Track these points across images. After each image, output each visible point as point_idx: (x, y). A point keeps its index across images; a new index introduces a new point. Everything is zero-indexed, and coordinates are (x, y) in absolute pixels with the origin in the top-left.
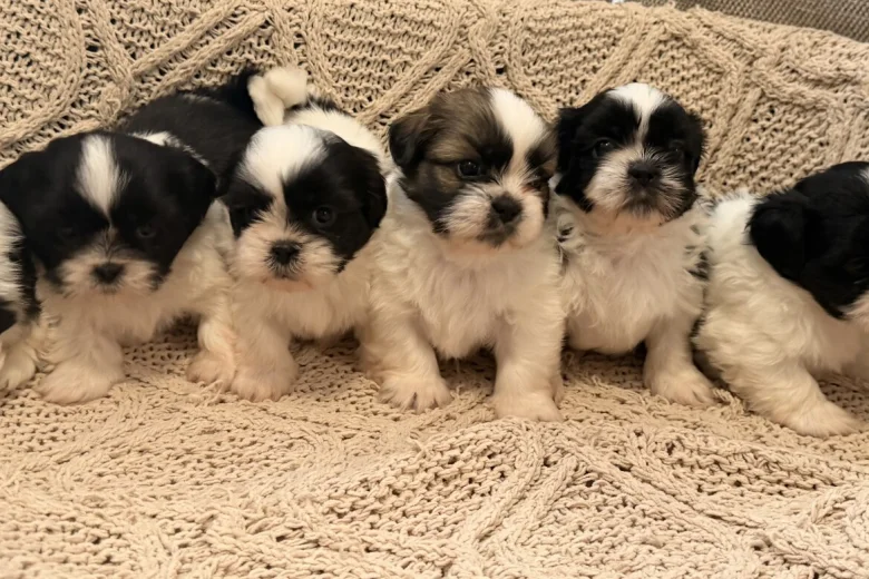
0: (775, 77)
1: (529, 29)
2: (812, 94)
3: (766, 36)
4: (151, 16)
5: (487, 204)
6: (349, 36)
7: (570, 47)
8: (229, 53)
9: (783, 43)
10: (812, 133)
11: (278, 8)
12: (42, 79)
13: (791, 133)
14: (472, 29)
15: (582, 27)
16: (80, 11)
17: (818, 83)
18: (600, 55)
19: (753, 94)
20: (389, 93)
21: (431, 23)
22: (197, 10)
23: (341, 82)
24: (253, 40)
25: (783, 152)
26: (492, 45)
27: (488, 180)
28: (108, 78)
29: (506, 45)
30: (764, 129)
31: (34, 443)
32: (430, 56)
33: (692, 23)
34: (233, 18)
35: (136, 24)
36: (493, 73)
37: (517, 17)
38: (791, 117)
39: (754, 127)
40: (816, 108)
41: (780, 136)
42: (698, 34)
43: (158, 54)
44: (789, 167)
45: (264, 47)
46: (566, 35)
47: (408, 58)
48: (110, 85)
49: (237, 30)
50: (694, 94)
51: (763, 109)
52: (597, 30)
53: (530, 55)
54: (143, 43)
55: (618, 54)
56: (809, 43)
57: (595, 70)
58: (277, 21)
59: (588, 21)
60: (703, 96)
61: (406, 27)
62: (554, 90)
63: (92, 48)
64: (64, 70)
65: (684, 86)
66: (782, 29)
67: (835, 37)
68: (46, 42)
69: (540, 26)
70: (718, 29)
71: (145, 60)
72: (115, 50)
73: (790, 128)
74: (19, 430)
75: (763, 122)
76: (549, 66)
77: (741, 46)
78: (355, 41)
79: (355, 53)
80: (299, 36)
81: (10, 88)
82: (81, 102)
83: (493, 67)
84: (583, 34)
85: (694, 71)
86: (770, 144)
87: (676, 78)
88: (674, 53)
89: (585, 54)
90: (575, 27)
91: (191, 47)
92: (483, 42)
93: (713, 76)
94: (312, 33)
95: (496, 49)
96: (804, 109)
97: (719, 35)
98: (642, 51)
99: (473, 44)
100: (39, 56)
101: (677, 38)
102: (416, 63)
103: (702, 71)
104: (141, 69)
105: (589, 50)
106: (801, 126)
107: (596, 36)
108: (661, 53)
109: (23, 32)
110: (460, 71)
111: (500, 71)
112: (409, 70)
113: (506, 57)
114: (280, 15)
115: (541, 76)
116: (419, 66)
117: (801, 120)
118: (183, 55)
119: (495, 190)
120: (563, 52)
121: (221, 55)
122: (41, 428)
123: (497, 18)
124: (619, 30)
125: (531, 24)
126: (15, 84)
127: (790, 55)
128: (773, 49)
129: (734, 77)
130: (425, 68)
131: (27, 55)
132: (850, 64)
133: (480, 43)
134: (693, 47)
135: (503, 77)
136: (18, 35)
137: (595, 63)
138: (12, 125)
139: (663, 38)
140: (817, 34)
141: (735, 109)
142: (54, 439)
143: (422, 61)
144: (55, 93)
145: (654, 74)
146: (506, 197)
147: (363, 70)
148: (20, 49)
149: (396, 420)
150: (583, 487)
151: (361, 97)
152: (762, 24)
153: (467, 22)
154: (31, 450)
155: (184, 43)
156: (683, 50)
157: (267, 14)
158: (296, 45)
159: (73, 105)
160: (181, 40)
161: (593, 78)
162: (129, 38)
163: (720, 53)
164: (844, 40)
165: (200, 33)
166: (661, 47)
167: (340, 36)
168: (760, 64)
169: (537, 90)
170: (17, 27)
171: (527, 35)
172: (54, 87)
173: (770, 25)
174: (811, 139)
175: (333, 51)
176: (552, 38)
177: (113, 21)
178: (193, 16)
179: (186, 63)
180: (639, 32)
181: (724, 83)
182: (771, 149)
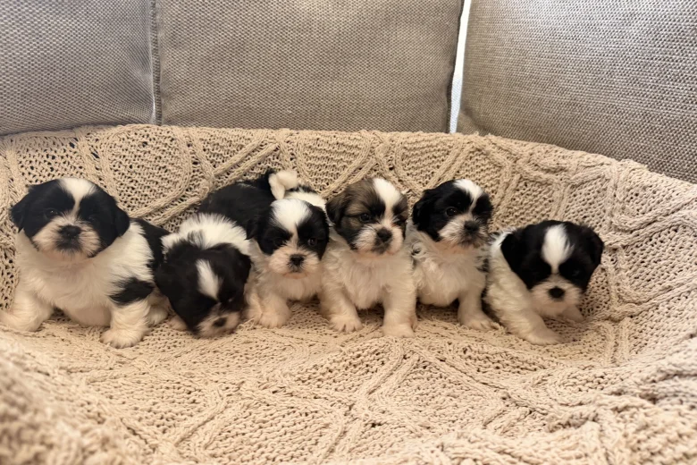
0: (527, 168)
1: (405, 148)
2: (545, 176)
3: (523, 148)
4: (222, 147)
5: (375, 234)
6: (316, 154)
7: (426, 156)
8: (260, 164)
9: (531, 151)
10: (545, 196)
11: (282, 141)
12: (172, 178)
13: (535, 196)
14: (376, 149)
15: (431, 146)
16: (189, 146)
17: (548, 171)
18: (440, 159)
19: (517, 177)
20: (336, 181)
21: (356, 146)
22: (243, 144)
23: (314, 176)
24: (271, 157)
25: (531, 205)
26: (387, 156)
27: (375, 222)
28: (203, 177)
29: (394, 156)
30: (522, 194)
31: (166, 348)
32: (356, 163)
33: (486, 142)
34: (261, 147)
35: (215, 151)
36: (388, 170)
37: (399, 142)
38: (535, 188)
39: (517, 193)
40: (547, 183)
41: (530, 197)
42: (489, 148)
43: (226, 165)
44: (534, 213)
45: (276, 160)
46: (424, 150)
47: (345, 164)
48: (204, 181)
49: (263, 152)
50: (488, 177)
51: (521, 184)
52: (439, 147)
53: (406, 161)
54: (219, 160)
55: (450, 158)
56: (544, 151)
57: (438, 167)
58: (282, 147)
59: (434, 143)
60: (492, 179)
61: (344, 149)
62: (418, 177)
63: (195, 163)
64: (182, 174)
65: (482, 174)
66: (531, 144)
67: (557, 148)
68: (173, 161)
69: (410, 146)
70: (499, 145)
71: (220, 169)
72: (206, 164)
73: (535, 193)
74: (159, 342)
75: (521, 191)
76: (415, 166)
77: (511, 153)
78: (320, 156)
79: (319, 162)
80: (293, 154)
81: (157, 183)
82: (191, 189)
83: (387, 167)
84: (432, 149)
85: (488, 166)
86: (525, 202)
87: (479, 170)
88: (478, 157)
89: (433, 159)
90: (428, 146)
91: (241, 161)
92: (382, 155)
93: (497, 168)
94: (299, 153)
95: (389, 158)
96: (541, 184)
97: (500, 148)
98: (462, 157)
99: (377, 156)
100: (170, 168)
101: (479, 150)
102: (349, 166)
103: (491, 166)
104: (218, 172)
105: (435, 157)
106: (540, 192)
107: (439, 150)
108: (471, 158)
109: (163, 156)
110: (371, 169)
111: (391, 169)
112: (346, 170)
113: (393, 162)
114: (283, 145)
115: (411, 171)
116: (351, 168)
117: (540, 190)
118: (237, 165)
119: (378, 226)
120: (422, 158)
121: (256, 165)
122: (170, 341)
123: (389, 143)
124: (450, 147)
125: (406, 145)
126: (159, 181)
127: (534, 157)
128: (526, 154)
129: (507, 169)
130: (354, 169)
131: (164, 168)
132: (564, 161)
133: (380, 155)
134: (487, 154)
135: (393, 171)
136: (160, 158)
137: (438, 164)
138: (158, 200)
139: (472, 150)
140: (548, 146)
141: (508, 184)
142: (175, 346)
143: (352, 165)
144: (178, 185)
145: (468, 168)
146: (384, 230)
147: (324, 170)
148: (161, 165)
149: (336, 337)
150: (422, 369)
151: (324, 183)
152: (521, 142)
153: (374, 145)
154: (164, 351)
155: (238, 159)
156: (482, 156)
157: (277, 144)
158: (291, 159)
159: (187, 190)
160: (236, 158)
161: (437, 171)
162: (212, 158)
163: (500, 157)
164: (561, 149)
165: (245, 154)
166: (471, 155)
167: (312, 154)
168: (520, 162)
169: (409, 178)
170: (159, 154)
171: (404, 150)
172: (178, 182)
173: (525, 143)
174: (545, 199)
175: (309, 161)
176: (417, 152)
177: (205, 150)
178: (242, 147)
179: (239, 169)
180: (460, 147)
181: (502, 171)
182: (526, 204)
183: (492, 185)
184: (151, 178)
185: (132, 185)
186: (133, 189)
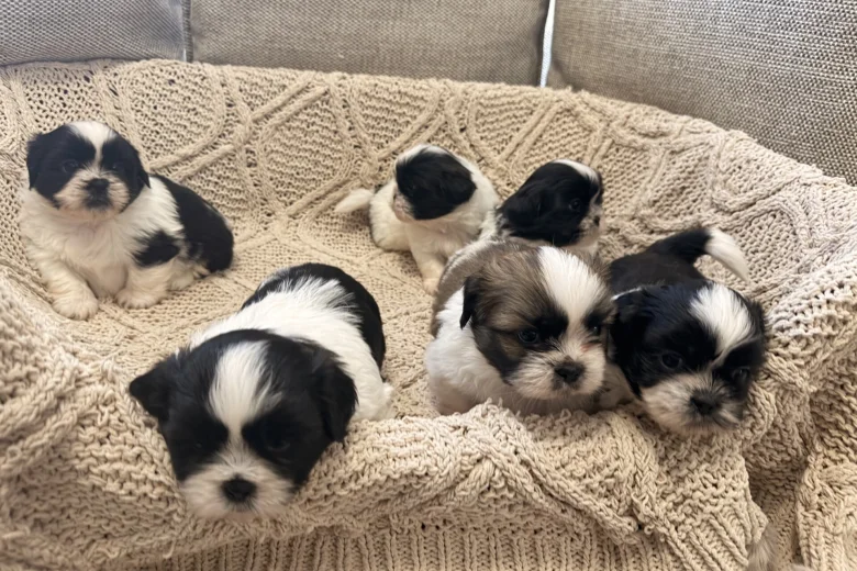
0: (622, 132)
1: (481, 104)
2: (641, 141)
3: (619, 109)
4: (261, 87)
6: (374, 103)
7: (505, 115)
8: (306, 109)
9: (628, 113)
10: (640, 163)
11: (333, 84)
12: (202, 122)
13: (627, 163)
14: (447, 103)
15: (513, 103)
16: (223, 85)
17: (646, 135)
18: (521, 120)
19: (608, 142)
20: (398, 139)
21: (422, 98)
22: (287, 83)
23: (371, 131)
24: (319, 102)
25: (622, 173)
26: (458, 113)
28: (238, 122)
29: (466, 113)
30: (611, 160)
32: (422, 118)
33: (577, 101)
34: (306, 89)
35: (254, 92)
36: (458, 131)
37: (473, 96)
38: (628, 154)
39: (606, 160)
40: (643, 149)
41: (621, 164)
42: (580, 108)
43: (266, 108)
44: (625, 180)
45: (325, 106)
46: (503, 108)
47: (409, 119)
48: (239, 125)
49: (310, 96)
50: (574, 143)
51: (613, 150)
52: (522, 105)
53: (481, 120)
54: (257, 102)
55: (532, 120)
56: (642, 113)
57: (518, 129)
58: (332, 91)
59: (517, 99)
60: (579, 144)
61: (408, 100)
62: (493, 142)
63: (230, 105)
64: (214, 117)
65: (569, 139)
66: (629, 105)
67: (658, 111)
68: (205, 102)
69: (487, 102)
70: (591, 105)
71: (258, 112)
72: (241, 106)
73: (627, 160)
75: (611, 157)
76: (491, 127)
77: (604, 115)
78: (378, 106)
79: (378, 114)
80: (345, 101)
81: (185, 127)
82: (224, 135)
83: (458, 128)
84: (513, 107)
85: (576, 130)
86: (615, 169)
87: (565, 134)
88: (566, 119)
89: (514, 120)
90: (509, 103)
91: (284, 105)
92: (453, 111)
93: (586, 133)
94: (353, 100)
95: (461, 116)
96: (636, 150)
97: (593, 109)
98: (548, 117)
99: (447, 112)
100: (200, 110)
101: (568, 111)
102: (414, 122)
103: (581, 129)
104: (257, 116)
105: (516, 117)
106: (634, 159)
107: (522, 108)
108: (558, 119)
109: (192, 97)
110: (440, 129)
111: (462, 130)
112: (410, 126)
113: (465, 121)
114: (334, 89)
115: (486, 133)
116: (415, 125)
117: (634, 156)
118: (279, 109)
120: (501, 118)
121: (301, 110)
123: (461, 96)
124: (535, 105)
125: (482, 101)
126: (188, 124)
127: (632, 119)
128: (622, 117)
129: (598, 133)
130: (418, 126)
131: (194, 109)
132: (665, 125)
133: (451, 112)
134: (577, 116)
135: (464, 134)
136: (189, 98)
137: (519, 126)
138: (187, 147)
139: (560, 110)
140: (648, 108)
141: (597, 150)
143: (417, 121)
144: (209, 130)
145: (552, 132)
147: (383, 124)
148: (190, 106)
151: (383, 141)
152: (618, 102)
153: (444, 98)
155: (280, 103)
156: (571, 118)
157: (326, 87)
158: (344, 107)
159: (220, 137)
160: (278, 100)
161: (516, 134)
162: (250, 99)
163: (591, 119)
164: (663, 112)
165: (288, 96)
166: (558, 116)
167: (369, 103)
168: (614, 125)
169: (483, 142)
170: (189, 94)
171: (479, 107)
172: (208, 127)
173: (623, 103)
174: (639, 166)
175: (366, 112)
176: (495, 110)
177: (241, 90)
178: (284, 87)
179: (281, 113)
180: (546, 106)
181: (592, 136)
182: (615, 172)
183: (578, 152)
184: (179, 121)
185: (157, 128)
186: (158, 133)
